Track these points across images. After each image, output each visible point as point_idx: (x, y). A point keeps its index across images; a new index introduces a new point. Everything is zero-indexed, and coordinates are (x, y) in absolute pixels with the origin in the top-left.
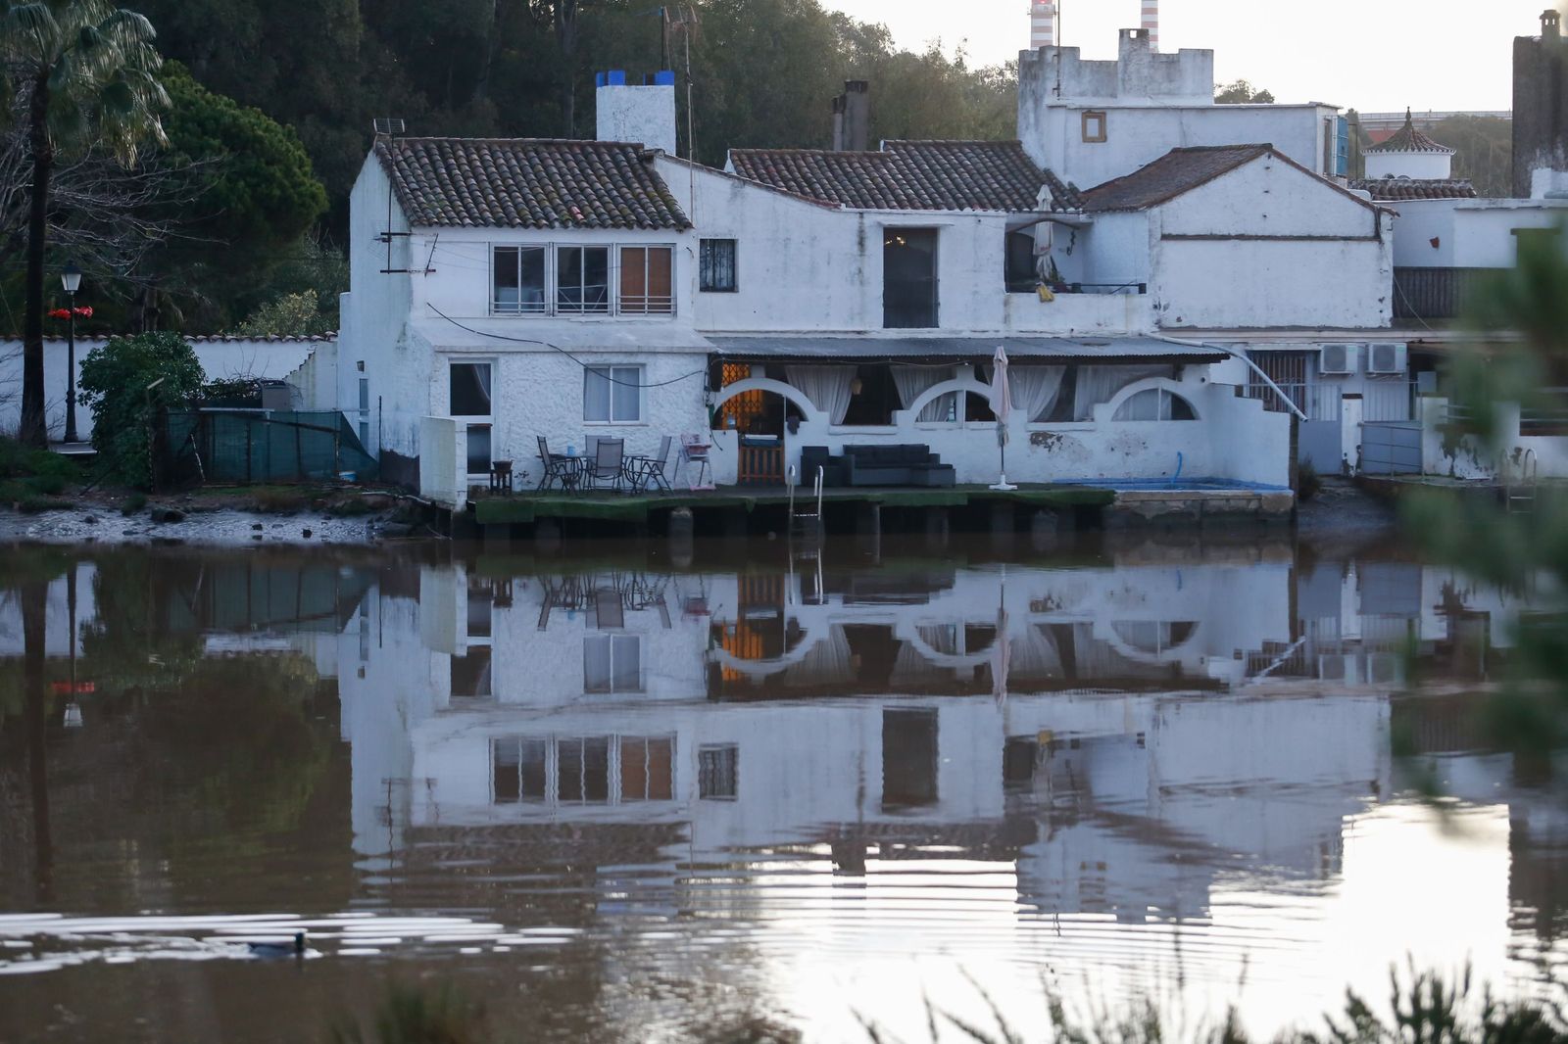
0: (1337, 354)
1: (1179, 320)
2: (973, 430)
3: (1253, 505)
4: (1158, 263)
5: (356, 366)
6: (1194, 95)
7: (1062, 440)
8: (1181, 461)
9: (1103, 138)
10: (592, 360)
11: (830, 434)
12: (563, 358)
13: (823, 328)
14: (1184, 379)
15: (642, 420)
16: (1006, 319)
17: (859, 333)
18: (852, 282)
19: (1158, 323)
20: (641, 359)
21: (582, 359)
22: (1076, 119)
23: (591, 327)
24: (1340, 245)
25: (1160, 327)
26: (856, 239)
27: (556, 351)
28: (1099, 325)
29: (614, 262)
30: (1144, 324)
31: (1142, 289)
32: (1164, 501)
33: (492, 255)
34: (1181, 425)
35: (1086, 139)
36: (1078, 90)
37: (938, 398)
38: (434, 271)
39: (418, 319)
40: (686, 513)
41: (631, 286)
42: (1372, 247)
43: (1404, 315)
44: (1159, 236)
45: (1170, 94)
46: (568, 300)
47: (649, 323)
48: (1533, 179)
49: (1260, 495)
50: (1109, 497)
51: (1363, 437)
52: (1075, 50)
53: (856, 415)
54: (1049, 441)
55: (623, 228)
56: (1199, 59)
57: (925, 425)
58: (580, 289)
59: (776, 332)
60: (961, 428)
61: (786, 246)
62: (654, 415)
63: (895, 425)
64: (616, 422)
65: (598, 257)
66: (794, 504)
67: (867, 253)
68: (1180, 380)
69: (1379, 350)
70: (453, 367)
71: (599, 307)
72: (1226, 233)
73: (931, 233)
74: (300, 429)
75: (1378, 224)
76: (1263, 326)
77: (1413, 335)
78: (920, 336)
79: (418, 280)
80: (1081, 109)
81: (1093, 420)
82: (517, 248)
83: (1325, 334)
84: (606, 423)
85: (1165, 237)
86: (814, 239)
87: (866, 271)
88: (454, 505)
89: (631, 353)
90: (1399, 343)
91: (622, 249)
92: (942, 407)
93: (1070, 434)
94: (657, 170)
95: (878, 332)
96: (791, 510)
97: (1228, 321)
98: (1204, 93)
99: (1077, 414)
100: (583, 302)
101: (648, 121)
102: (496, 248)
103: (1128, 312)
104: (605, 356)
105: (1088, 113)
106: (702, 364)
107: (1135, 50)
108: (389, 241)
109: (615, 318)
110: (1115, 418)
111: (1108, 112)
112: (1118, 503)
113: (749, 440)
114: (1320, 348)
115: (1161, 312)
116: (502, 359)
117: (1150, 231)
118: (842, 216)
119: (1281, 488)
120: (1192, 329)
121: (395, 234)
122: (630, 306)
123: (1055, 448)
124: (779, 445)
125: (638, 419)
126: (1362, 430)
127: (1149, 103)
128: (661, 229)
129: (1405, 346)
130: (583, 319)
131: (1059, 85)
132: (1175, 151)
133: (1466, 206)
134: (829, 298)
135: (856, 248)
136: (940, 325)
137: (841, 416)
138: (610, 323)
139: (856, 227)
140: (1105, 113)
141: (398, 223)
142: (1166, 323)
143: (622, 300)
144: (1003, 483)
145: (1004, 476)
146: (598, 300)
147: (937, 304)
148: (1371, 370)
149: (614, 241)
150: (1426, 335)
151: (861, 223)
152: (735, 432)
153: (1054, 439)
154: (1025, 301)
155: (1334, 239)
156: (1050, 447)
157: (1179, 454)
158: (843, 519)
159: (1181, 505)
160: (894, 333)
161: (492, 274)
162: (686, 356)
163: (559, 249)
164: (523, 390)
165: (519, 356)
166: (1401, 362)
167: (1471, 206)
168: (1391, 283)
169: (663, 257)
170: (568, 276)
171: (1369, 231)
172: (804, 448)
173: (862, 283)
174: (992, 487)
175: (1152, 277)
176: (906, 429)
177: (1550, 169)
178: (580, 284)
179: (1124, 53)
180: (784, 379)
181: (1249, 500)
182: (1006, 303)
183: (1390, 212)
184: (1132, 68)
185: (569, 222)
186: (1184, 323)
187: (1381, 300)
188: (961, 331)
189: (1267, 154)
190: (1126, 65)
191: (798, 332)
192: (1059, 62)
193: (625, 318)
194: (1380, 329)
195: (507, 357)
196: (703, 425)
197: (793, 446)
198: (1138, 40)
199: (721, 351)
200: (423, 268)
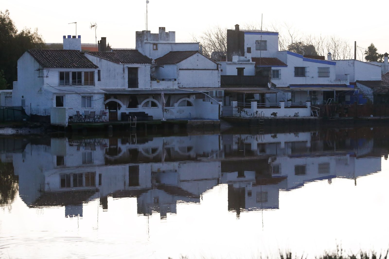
0: (212, 93)
1: (182, 86)
2: (153, 109)
3: (213, 123)
4: (178, 75)
5: (21, 97)
6: (172, 40)
7: (169, 110)
8: (190, 114)
9: (157, 49)
10: (83, 95)
11: (126, 110)
12: (78, 95)
13: (117, 88)
14: (191, 98)
15: (92, 107)
16: (151, 86)
17: (124, 89)
18: (122, 79)
19: (179, 87)
20: (92, 95)
21: (81, 95)
22: (152, 45)
23: (79, 88)
24: (211, 71)
25: (179, 88)
26: (122, 70)
27: (76, 93)
28: (168, 87)
29: (83, 75)
30: (176, 87)
31: (175, 80)
32: (197, 122)
33: (59, 73)
34: (189, 107)
35: (154, 50)
36: (150, 39)
37: (145, 103)
38: (48, 77)
39: (45, 87)
40: (111, 126)
41: (86, 80)
42: (217, 71)
43: (223, 85)
44: (179, 69)
45: (168, 40)
46: (74, 83)
47: (90, 87)
48: (233, 58)
49: (214, 121)
50: (187, 122)
51: (223, 109)
52: (150, 31)
53: (130, 106)
54: (166, 111)
55: (85, 68)
56: (173, 33)
57: (144, 108)
58: (76, 81)
59: (108, 89)
60: (150, 108)
61: (109, 71)
62: (95, 106)
63: (138, 108)
64: (87, 108)
65: (80, 73)
66: (131, 124)
67: (125, 73)
68: (190, 98)
69: (219, 92)
70: (56, 96)
71: (80, 84)
72: (190, 68)
73: (136, 69)
74: (14, 110)
75: (218, 67)
76: (198, 87)
77: (225, 89)
78: (136, 90)
79: (45, 79)
80: (153, 43)
81: (174, 106)
82: (64, 72)
83: (209, 89)
84: (85, 108)
85: (180, 69)
86: (115, 70)
87: (125, 77)
88: (65, 125)
89: (90, 94)
90: (223, 90)
91: (84, 72)
92: (146, 105)
93: (171, 109)
94: (85, 56)
95: (127, 89)
96: (131, 125)
97: (191, 86)
98: (173, 40)
99: (171, 105)
100: (77, 83)
101: (76, 46)
102: (60, 72)
103: (173, 85)
104: (86, 94)
105: (154, 44)
106: (103, 96)
107: (163, 31)
108: (39, 70)
109: (83, 86)
110: (179, 106)
111: (158, 44)
112: (189, 123)
113: (111, 111)
114: (209, 91)
115: (179, 84)
116: (66, 95)
117: (177, 68)
118: (120, 65)
119: (217, 120)
120: (185, 88)
121: (40, 69)
122: (86, 84)
123: (167, 112)
124: (117, 112)
125: (91, 107)
126: (223, 108)
127: (165, 42)
128: (93, 68)
129: (224, 91)
130: (77, 87)
131: (147, 38)
132: (170, 52)
133: (229, 63)
134: (118, 82)
135: (123, 72)
136: (139, 87)
137: (127, 106)
138: (82, 87)
139: (123, 67)
140: (157, 44)
141: (41, 68)
142: (180, 87)
143: (85, 83)
144: (164, 119)
145: (164, 118)
146: (80, 83)
147: (138, 83)
148: (218, 96)
149: (83, 70)
150: (227, 89)
151: (124, 67)
152: (108, 110)
153: (167, 110)
154: (155, 82)
155: (210, 70)
156: (166, 112)
157: (190, 113)
158: (140, 127)
159: (200, 123)
160: (130, 89)
161: (59, 77)
162: (101, 94)
163: (72, 72)
164: (70, 101)
165: (69, 94)
166: (223, 95)
167: (230, 63)
168: (220, 78)
169: (92, 73)
170: (74, 78)
171: (216, 68)
172: (122, 113)
173: (124, 79)
174: (162, 120)
175: (177, 77)
176: (140, 109)
177: (238, 56)
178: (76, 79)
179: (160, 32)
180: (117, 99)
181: (212, 122)
182: (151, 83)
183: (220, 64)
184: (162, 35)
185: (74, 67)
186: (183, 87)
187: (219, 82)
188: (143, 89)
189: (198, 53)
190: (161, 35)
191: (113, 89)
192: (147, 34)
193: (85, 86)
194: (218, 88)
195: (67, 95)
196: (104, 108)
197: (119, 112)
198: (162, 29)
199: (107, 93)
200: (46, 76)
